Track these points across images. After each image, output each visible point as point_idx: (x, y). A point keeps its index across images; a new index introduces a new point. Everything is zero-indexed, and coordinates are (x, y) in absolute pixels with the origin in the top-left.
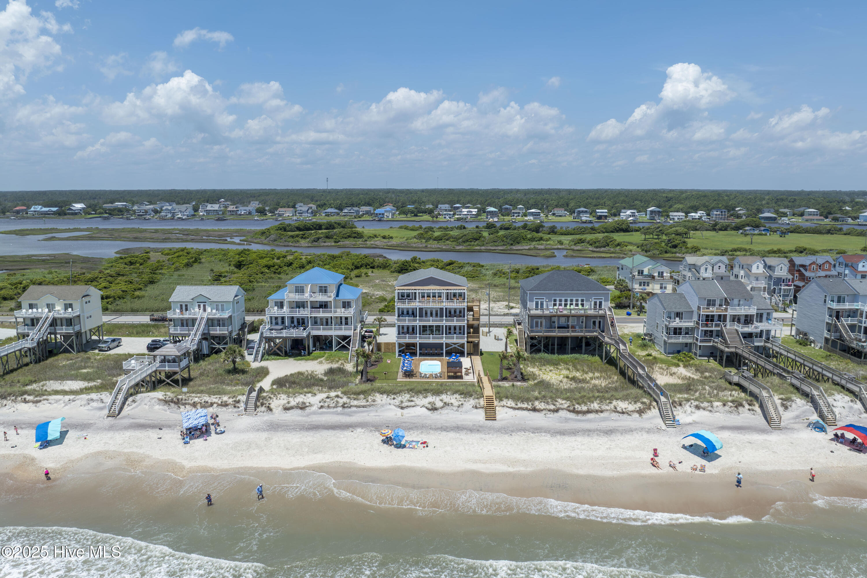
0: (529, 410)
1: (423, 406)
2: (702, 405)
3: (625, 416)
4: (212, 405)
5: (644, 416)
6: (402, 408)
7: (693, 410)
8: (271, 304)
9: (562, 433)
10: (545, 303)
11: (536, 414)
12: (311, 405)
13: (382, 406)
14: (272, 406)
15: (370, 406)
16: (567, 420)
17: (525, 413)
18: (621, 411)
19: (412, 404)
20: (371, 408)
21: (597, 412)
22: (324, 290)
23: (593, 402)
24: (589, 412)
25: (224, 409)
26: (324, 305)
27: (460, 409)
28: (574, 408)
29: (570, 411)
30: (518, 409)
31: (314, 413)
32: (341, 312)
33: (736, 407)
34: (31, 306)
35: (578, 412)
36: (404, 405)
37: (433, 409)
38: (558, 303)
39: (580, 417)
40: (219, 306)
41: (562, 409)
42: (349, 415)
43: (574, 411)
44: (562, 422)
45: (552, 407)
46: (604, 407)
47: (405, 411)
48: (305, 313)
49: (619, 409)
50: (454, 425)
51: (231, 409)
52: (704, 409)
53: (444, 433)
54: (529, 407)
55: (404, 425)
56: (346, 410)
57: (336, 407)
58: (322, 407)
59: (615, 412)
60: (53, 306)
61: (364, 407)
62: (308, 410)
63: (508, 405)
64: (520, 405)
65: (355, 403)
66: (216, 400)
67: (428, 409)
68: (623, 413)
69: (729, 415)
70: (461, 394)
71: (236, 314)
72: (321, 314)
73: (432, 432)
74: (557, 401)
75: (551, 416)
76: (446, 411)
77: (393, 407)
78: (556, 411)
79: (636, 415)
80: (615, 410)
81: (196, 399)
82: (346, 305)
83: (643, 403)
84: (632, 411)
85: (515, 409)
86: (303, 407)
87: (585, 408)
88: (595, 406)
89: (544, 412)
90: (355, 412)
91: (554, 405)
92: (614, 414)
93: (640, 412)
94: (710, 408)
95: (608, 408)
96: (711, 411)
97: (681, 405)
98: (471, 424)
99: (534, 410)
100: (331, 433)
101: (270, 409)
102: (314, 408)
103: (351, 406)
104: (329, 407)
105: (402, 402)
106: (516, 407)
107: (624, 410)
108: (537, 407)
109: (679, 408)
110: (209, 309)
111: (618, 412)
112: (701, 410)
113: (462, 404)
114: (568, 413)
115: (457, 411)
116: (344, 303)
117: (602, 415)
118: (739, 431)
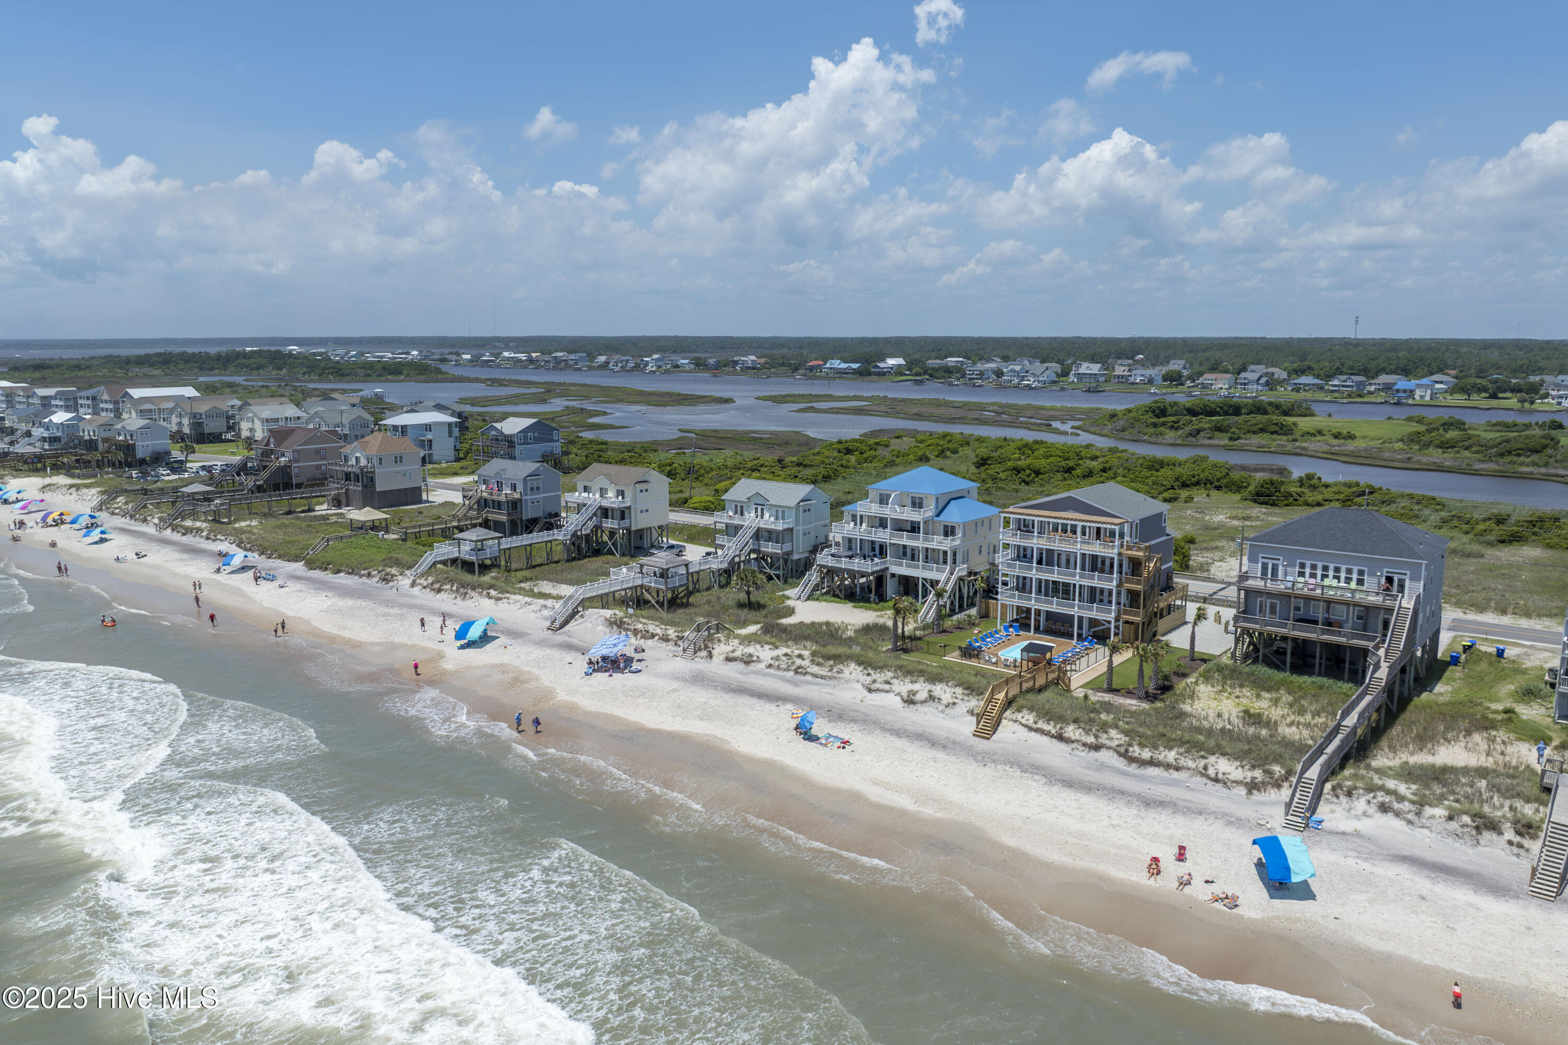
0: (1053, 736)
1: (899, 694)
2: (1396, 806)
3: (1219, 786)
4: (653, 636)
5: (1257, 796)
6: (870, 690)
7: (1372, 810)
8: (847, 517)
9: (1069, 783)
10: (1280, 568)
11: (1062, 746)
12: (759, 660)
13: (847, 682)
14: (714, 652)
15: (831, 678)
16: (1102, 766)
17: (1045, 739)
18: (1213, 775)
19: (887, 687)
20: (832, 682)
21: (1168, 766)
22: (917, 504)
23: (1171, 749)
24: (1152, 763)
25: (664, 644)
26: (914, 528)
27: (948, 711)
28: (1127, 751)
29: (1120, 754)
30: (1037, 730)
31: (756, 673)
32: (939, 543)
33: (1477, 828)
34: (586, 489)
35: (1132, 760)
36: (873, 687)
37: (910, 701)
38: (1308, 571)
39: (1133, 769)
40: (780, 512)
41: (1109, 748)
42: (796, 684)
43: (1125, 755)
44: (1089, 769)
45: (1091, 740)
46: (1182, 762)
47: (874, 696)
48: (883, 536)
49: (1211, 772)
50: (920, 730)
51: (670, 647)
52: (1397, 814)
53: (892, 738)
54: (1053, 732)
55: (852, 714)
56: (799, 677)
57: (787, 670)
58: (770, 666)
59: (1202, 775)
60: (606, 490)
61: (822, 677)
62: (753, 667)
63: (1023, 721)
64: (1041, 725)
65: (815, 669)
66: (658, 631)
67: (905, 701)
68: (1216, 780)
69: (1449, 841)
70: (967, 689)
71: (800, 528)
72: (905, 540)
73: (878, 732)
74: (1106, 732)
75: (1083, 754)
76: (927, 709)
77: (859, 686)
78: (1097, 748)
79: (1243, 791)
80: (1204, 773)
81: (640, 626)
82: (949, 531)
83: (1267, 772)
84: (1236, 782)
85: (1030, 729)
86: (748, 660)
87: (1146, 754)
88: (1170, 756)
89: (1074, 745)
90: (807, 683)
91: (1096, 737)
92: (1199, 779)
93: (1252, 787)
94: (1410, 816)
95: (1191, 764)
96: (1410, 822)
97: (1349, 794)
98: (945, 735)
99: (1060, 738)
100: (747, 700)
101: (710, 656)
102: (762, 666)
103: (806, 673)
104: (778, 668)
105: (874, 681)
106: (1034, 726)
107: (1220, 776)
108: (1066, 735)
109: (1344, 799)
110: (767, 515)
111: (1208, 777)
112: (1390, 815)
113: (954, 704)
114: (1116, 756)
115: (943, 712)
116: (946, 527)
117: (1175, 775)
118: (1426, 872)
